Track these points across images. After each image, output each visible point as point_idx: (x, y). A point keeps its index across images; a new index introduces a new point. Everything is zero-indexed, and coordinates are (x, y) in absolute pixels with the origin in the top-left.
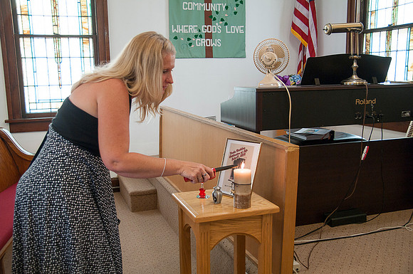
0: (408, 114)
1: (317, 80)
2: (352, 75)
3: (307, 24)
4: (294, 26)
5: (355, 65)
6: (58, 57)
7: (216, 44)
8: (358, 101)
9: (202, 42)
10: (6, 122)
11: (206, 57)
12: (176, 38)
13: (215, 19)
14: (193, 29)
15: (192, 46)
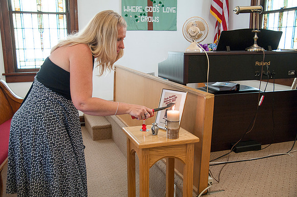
0: (293, 73)
1: (228, 48)
2: (254, 44)
3: (222, 7)
4: (212, 8)
5: (256, 36)
6: (41, 28)
7: (155, 20)
8: (257, 63)
9: (146, 19)
10: (3, 75)
11: (148, 30)
12: (126, 15)
13: (155, 2)
14: (139, 9)
15: (138, 22)
